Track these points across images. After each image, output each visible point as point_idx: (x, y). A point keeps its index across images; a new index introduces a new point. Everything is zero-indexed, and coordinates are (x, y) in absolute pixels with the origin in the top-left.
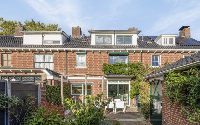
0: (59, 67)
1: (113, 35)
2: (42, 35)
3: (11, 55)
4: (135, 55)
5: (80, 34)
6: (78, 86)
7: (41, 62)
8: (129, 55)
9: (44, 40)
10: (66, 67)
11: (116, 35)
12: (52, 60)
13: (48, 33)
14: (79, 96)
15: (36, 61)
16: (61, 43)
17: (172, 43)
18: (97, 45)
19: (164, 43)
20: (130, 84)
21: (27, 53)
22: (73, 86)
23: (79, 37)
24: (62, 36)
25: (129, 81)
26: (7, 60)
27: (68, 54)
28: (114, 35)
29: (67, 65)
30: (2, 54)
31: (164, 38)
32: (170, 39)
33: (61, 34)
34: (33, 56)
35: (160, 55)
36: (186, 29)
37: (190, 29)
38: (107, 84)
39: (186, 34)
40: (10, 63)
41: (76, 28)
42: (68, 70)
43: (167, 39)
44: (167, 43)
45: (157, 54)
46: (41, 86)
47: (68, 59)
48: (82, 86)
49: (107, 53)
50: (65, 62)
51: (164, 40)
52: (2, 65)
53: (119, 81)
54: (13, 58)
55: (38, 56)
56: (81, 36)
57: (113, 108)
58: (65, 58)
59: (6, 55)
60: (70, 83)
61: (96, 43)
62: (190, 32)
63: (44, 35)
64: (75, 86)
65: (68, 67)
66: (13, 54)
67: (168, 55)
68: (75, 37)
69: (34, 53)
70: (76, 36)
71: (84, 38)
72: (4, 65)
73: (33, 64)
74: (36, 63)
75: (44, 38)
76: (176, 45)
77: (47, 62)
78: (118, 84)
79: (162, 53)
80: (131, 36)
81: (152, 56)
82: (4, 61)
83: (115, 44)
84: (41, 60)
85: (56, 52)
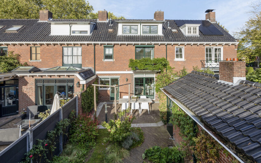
0: (87, 61)
1: (139, 24)
2: (70, 25)
3: (40, 48)
4: (160, 47)
5: (106, 18)
6: (106, 80)
7: (70, 55)
8: (154, 47)
9: (72, 30)
10: (94, 60)
11: (142, 24)
12: (80, 53)
13: (76, 23)
14: (107, 90)
15: (64, 55)
16: (89, 34)
17: (196, 33)
18: (124, 35)
19: (188, 33)
20: (156, 78)
21: (56, 46)
22: (101, 80)
23: (105, 22)
24: (89, 26)
25: (154, 74)
26: (35, 53)
27: (96, 47)
28: (141, 25)
29: (95, 59)
30: (31, 47)
31: (188, 28)
32: (194, 28)
33: (88, 24)
34: (62, 49)
35: (184, 47)
36: (211, 12)
37: (215, 12)
38: (133, 78)
39: (211, 18)
40: (39, 56)
41: (102, 12)
42: (96, 63)
43: (190, 28)
44: (190, 33)
45: (181, 47)
46: (78, 97)
47: (96, 52)
48: (110, 80)
49: (134, 45)
50: (93, 56)
51: (188, 29)
52: (30, 59)
53: (145, 74)
54: (42, 51)
55: (67, 48)
56: (107, 20)
57: (139, 109)
58: (93, 51)
59: (35, 48)
60: (98, 77)
61: (123, 33)
62: (215, 16)
63: (72, 25)
64: (103, 80)
65: (96, 61)
66: (41, 47)
67: (191, 47)
68: (102, 22)
69: (63, 46)
70: (103, 20)
71: (110, 23)
72: (33, 59)
73: (62, 58)
74: (64, 57)
75: (72, 28)
76: (199, 35)
77: (75, 55)
78: (144, 78)
79: (185, 46)
80: (157, 25)
81: (176, 48)
82: (33, 54)
83: (142, 34)
84: (70, 54)
85: (84, 45)
